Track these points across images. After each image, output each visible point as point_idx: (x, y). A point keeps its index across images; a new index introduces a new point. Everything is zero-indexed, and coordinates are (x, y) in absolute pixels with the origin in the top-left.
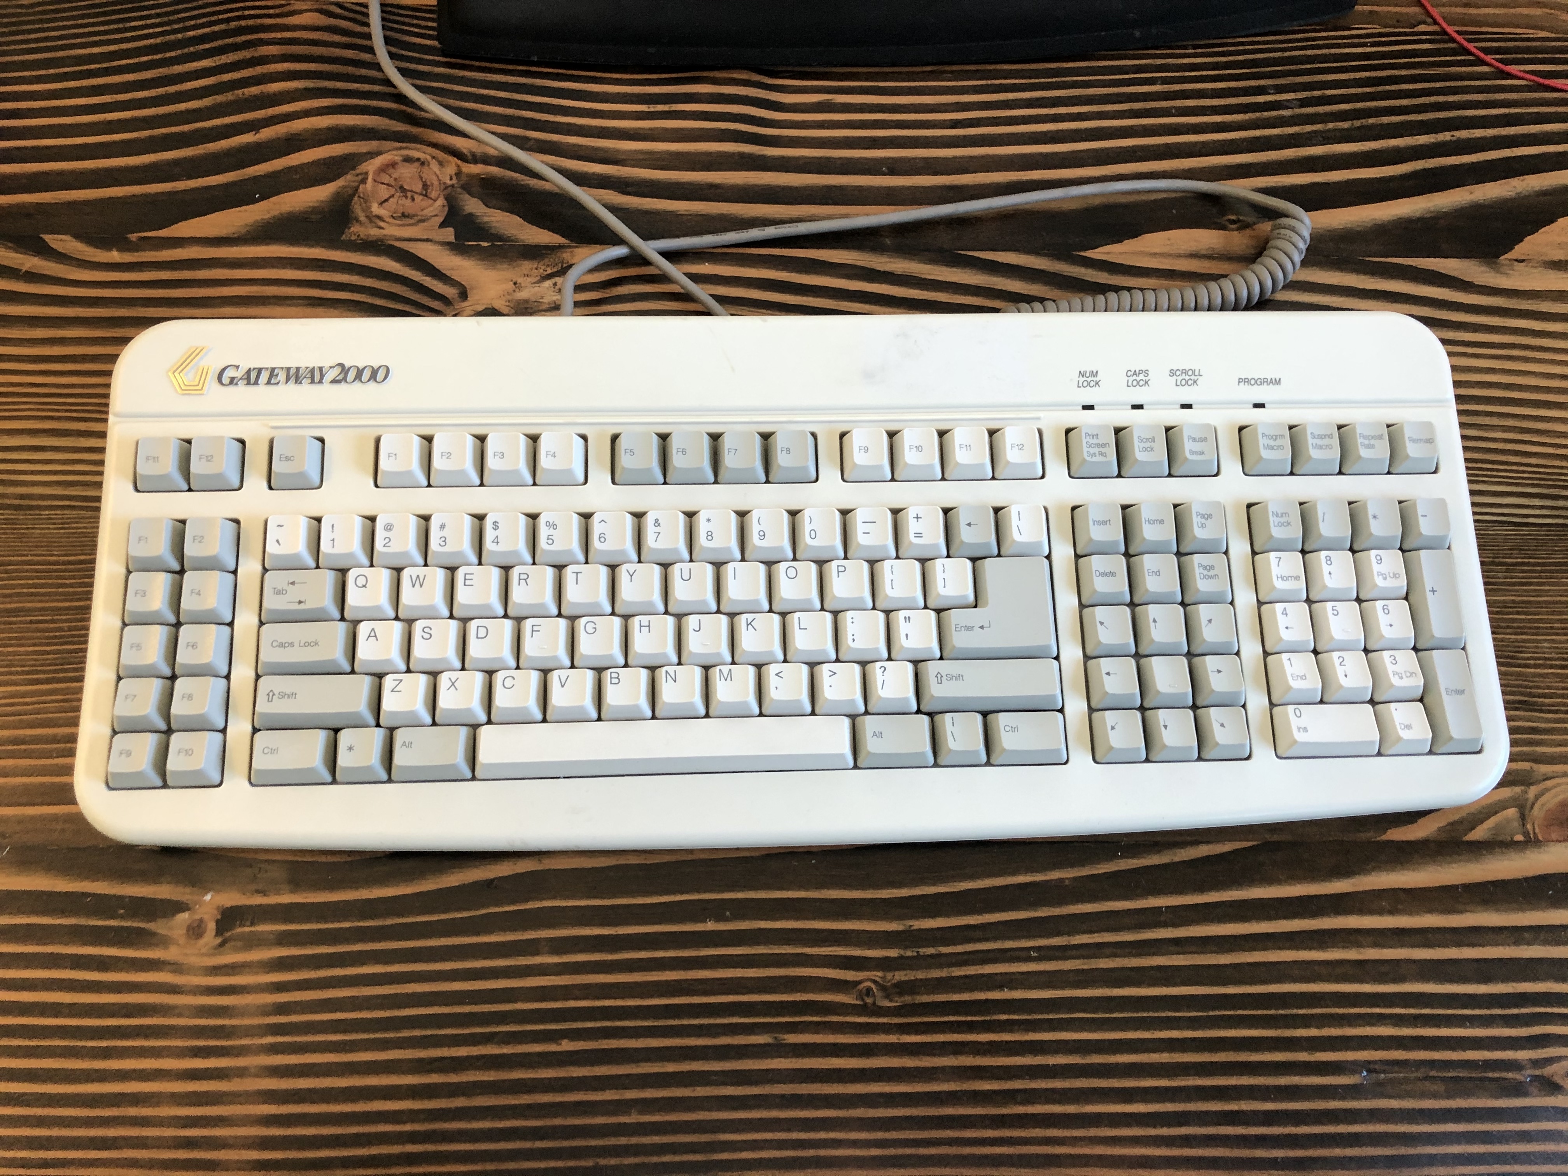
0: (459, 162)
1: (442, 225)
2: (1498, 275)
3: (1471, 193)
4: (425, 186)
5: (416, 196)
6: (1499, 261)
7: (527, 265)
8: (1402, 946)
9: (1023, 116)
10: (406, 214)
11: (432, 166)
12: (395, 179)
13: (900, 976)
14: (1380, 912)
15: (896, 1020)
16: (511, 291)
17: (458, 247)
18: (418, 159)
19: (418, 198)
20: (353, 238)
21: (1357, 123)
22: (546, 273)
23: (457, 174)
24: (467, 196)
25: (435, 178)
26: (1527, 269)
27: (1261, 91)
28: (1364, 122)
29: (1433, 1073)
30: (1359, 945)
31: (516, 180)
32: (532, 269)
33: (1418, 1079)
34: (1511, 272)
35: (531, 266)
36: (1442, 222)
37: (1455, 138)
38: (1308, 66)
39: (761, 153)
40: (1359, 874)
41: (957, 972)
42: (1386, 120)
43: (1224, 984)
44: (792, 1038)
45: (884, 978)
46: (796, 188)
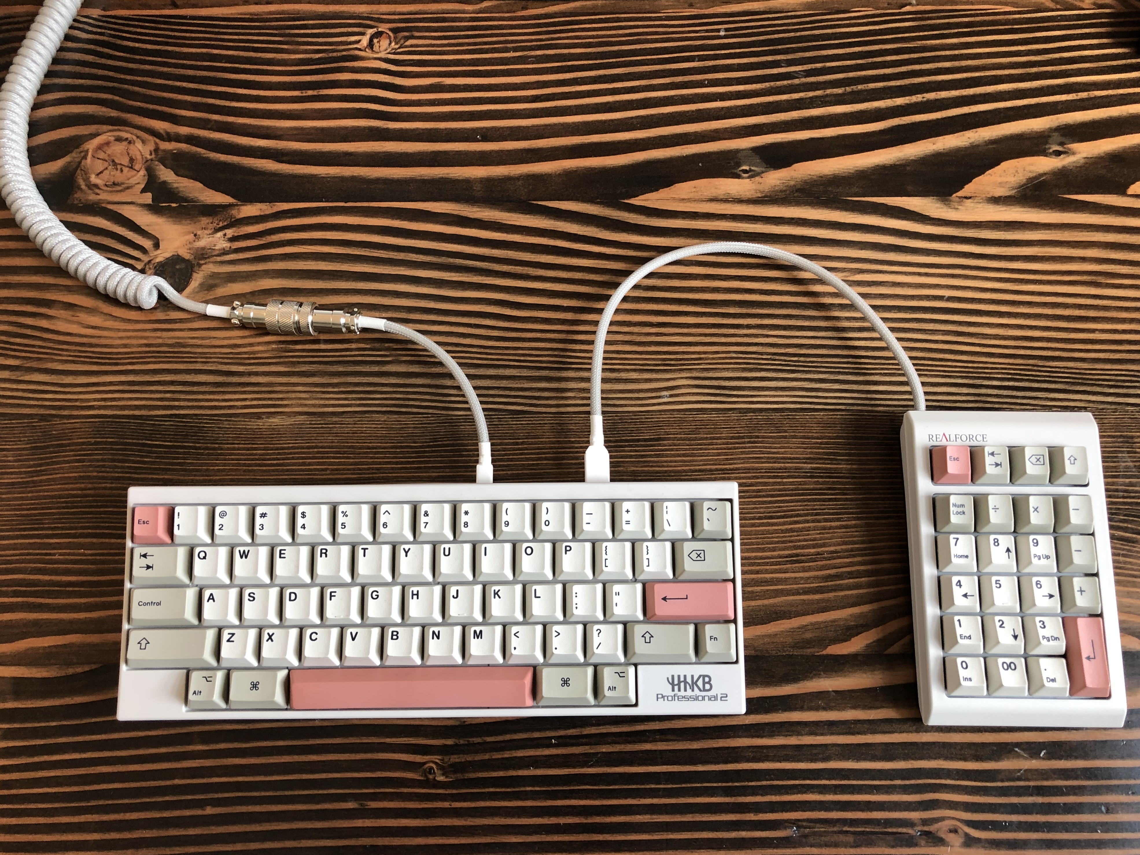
0: (158, 141)
1: (143, 191)
2: (950, 210)
3: (934, 144)
4: (132, 160)
5: (124, 168)
6: (951, 198)
7: (205, 221)
8: (832, 734)
9: (589, 91)
10: (116, 182)
11: (137, 144)
12: (109, 155)
13: (455, 759)
14: (817, 709)
15: (449, 791)
16: (191, 241)
17: (154, 208)
18: (127, 139)
19: (126, 170)
20: (76, 202)
21: (849, 89)
22: (218, 226)
23: (155, 150)
24: (162, 167)
25: (138, 153)
26: (972, 205)
27: (776, 64)
28: (854, 88)
29: (846, 829)
30: (799, 734)
31: (200, 154)
32: (208, 223)
33: (835, 832)
34: (960, 207)
35: (207, 221)
36: (908, 168)
37: (925, 99)
38: (814, 44)
39: (385, 126)
40: (803, 680)
41: (497, 756)
42: (872, 86)
43: (695, 764)
44: (373, 805)
45: (442, 760)
46: (411, 154)
